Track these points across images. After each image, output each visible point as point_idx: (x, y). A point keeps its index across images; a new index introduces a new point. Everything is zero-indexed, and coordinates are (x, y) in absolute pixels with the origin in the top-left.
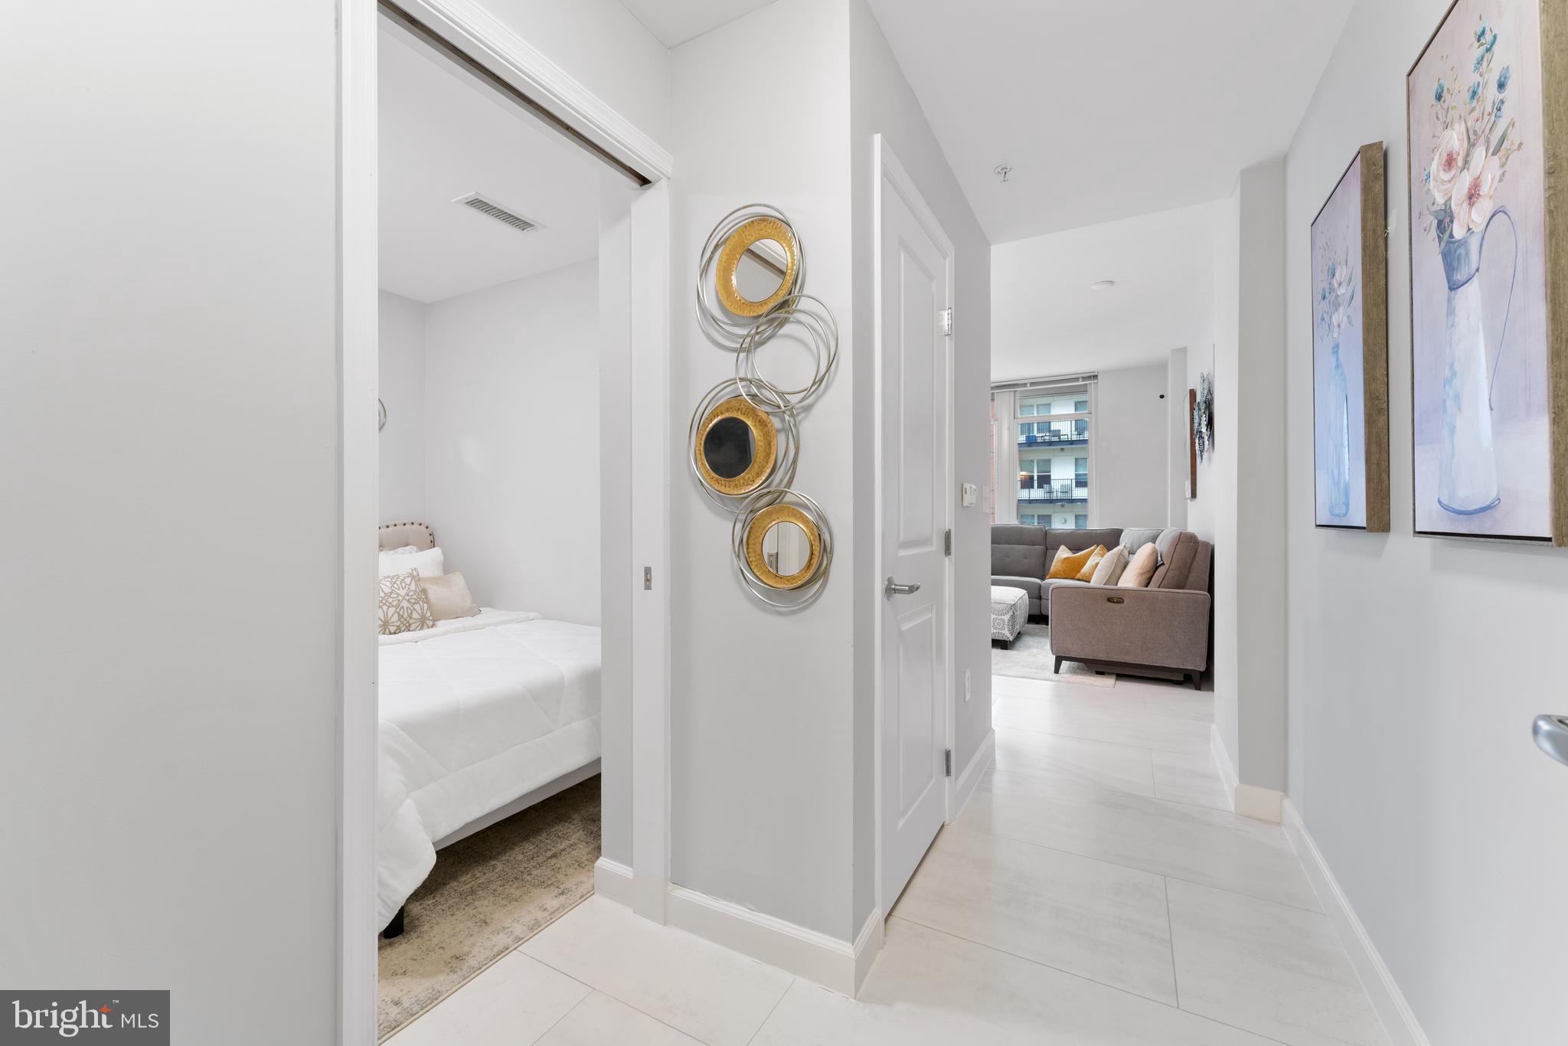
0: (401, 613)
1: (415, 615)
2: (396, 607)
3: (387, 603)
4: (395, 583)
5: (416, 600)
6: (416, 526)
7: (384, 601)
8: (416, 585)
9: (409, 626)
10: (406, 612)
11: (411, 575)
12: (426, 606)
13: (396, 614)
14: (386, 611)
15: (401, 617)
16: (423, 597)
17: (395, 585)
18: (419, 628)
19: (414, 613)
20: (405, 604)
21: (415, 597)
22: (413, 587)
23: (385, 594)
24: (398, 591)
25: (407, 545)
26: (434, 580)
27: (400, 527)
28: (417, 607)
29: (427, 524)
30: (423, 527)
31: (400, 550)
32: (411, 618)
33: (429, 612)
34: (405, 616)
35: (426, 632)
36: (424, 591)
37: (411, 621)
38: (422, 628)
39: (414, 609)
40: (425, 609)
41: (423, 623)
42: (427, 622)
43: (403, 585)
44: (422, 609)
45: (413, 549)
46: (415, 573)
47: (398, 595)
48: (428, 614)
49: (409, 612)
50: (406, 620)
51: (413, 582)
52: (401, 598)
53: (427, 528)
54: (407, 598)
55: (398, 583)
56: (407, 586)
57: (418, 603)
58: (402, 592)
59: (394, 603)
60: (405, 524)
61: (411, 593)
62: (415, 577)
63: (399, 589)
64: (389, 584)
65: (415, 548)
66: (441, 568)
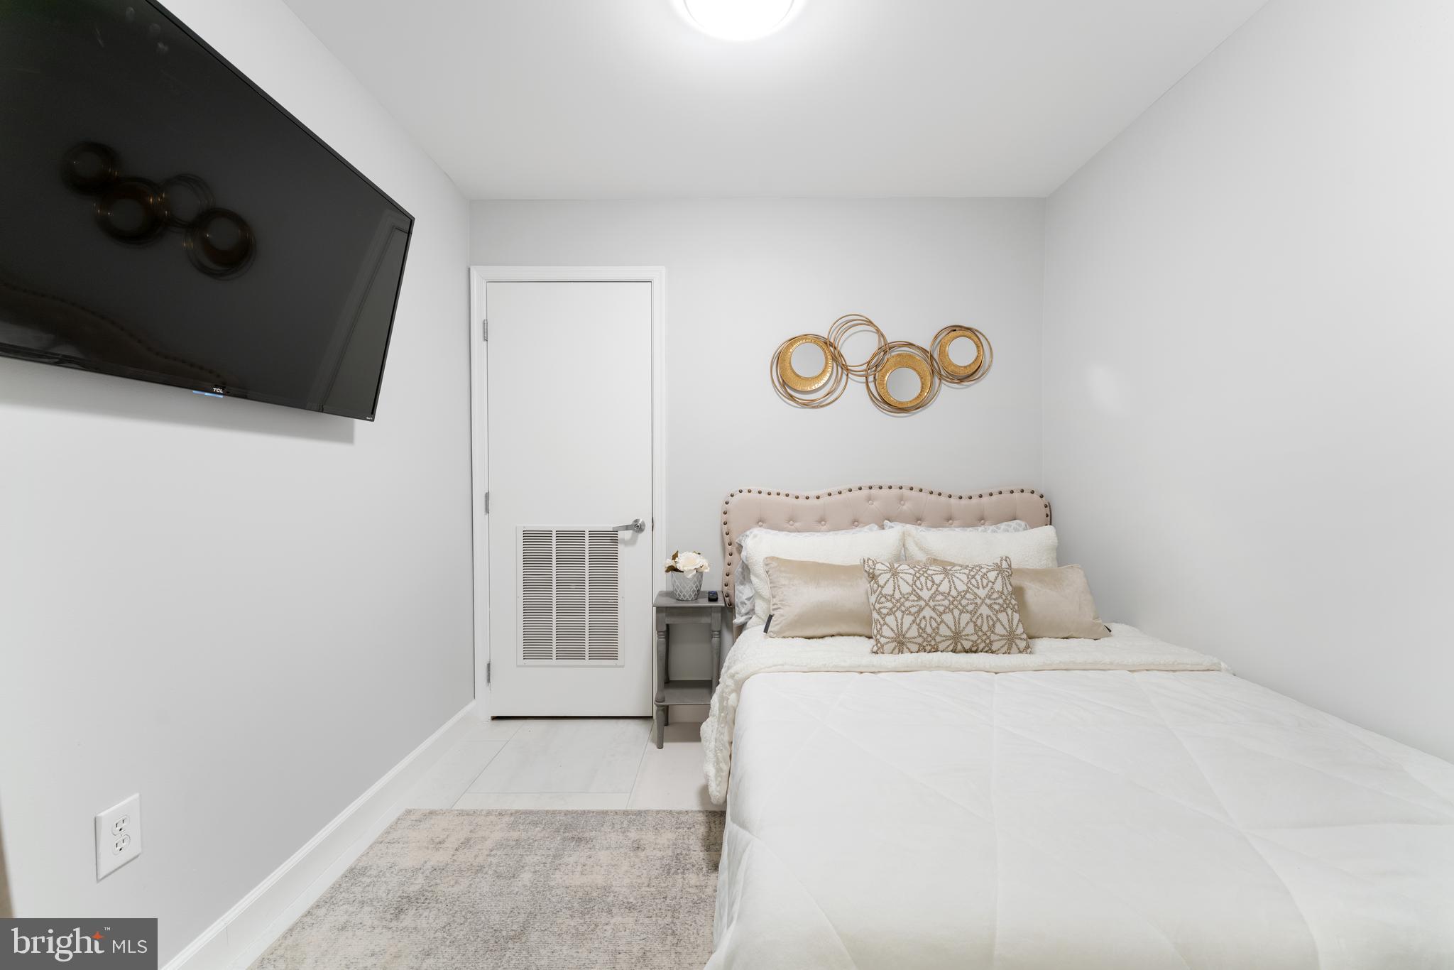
0: (979, 623)
1: (999, 629)
2: (973, 612)
3: (960, 607)
4: (973, 577)
5: (1002, 606)
6: (1027, 495)
7: (955, 603)
8: (1004, 584)
9: (991, 643)
10: (985, 624)
11: (998, 568)
12: (1016, 616)
13: (971, 625)
14: (957, 617)
15: (978, 629)
16: (1014, 602)
17: (973, 581)
18: (1005, 649)
19: (998, 625)
20: (984, 610)
21: (1001, 601)
22: (998, 586)
23: (959, 593)
24: (976, 590)
25: (1015, 519)
26: (1037, 575)
27: (1006, 495)
28: (1002, 616)
29: (1042, 492)
30: (1036, 496)
31: (1003, 526)
32: (993, 632)
33: (1020, 625)
34: (985, 628)
35: (1015, 659)
36: (1018, 592)
37: (993, 637)
38: (1008, 652)
39: (998, 620)
40: (1015, 622)
41: (1009, 643)
42: (1018, 641)
43: (985, 581)
44: (1010, 621)
45: (1020, 525)
46: (1005, 565)
47: (976, 595)
48: (1020, 630)
49: (991, 623)
50: (985, 634)
51: (1000, 578)
52: (979, 601)
53: (1042, 496)
54: (988, 602)
55: (978, 577)
56: (990, 584)
57: (1005, 611)
58: (982, 593)
59: (970, 608)
60: (1012, 492)
61: (995, 596)
62: (1006, 570)
63: (978, 588)
64: (964, 578)
65: (1023, 523)
66: (1054, 555)
